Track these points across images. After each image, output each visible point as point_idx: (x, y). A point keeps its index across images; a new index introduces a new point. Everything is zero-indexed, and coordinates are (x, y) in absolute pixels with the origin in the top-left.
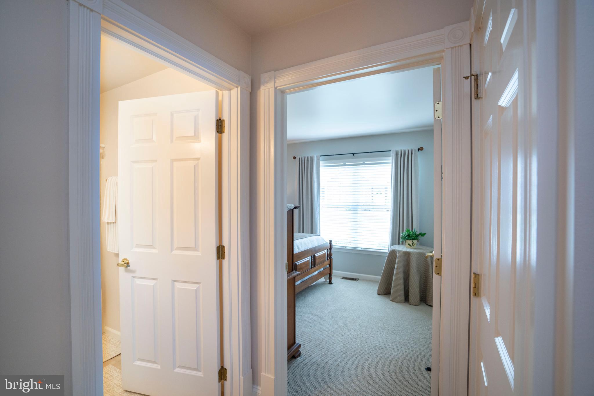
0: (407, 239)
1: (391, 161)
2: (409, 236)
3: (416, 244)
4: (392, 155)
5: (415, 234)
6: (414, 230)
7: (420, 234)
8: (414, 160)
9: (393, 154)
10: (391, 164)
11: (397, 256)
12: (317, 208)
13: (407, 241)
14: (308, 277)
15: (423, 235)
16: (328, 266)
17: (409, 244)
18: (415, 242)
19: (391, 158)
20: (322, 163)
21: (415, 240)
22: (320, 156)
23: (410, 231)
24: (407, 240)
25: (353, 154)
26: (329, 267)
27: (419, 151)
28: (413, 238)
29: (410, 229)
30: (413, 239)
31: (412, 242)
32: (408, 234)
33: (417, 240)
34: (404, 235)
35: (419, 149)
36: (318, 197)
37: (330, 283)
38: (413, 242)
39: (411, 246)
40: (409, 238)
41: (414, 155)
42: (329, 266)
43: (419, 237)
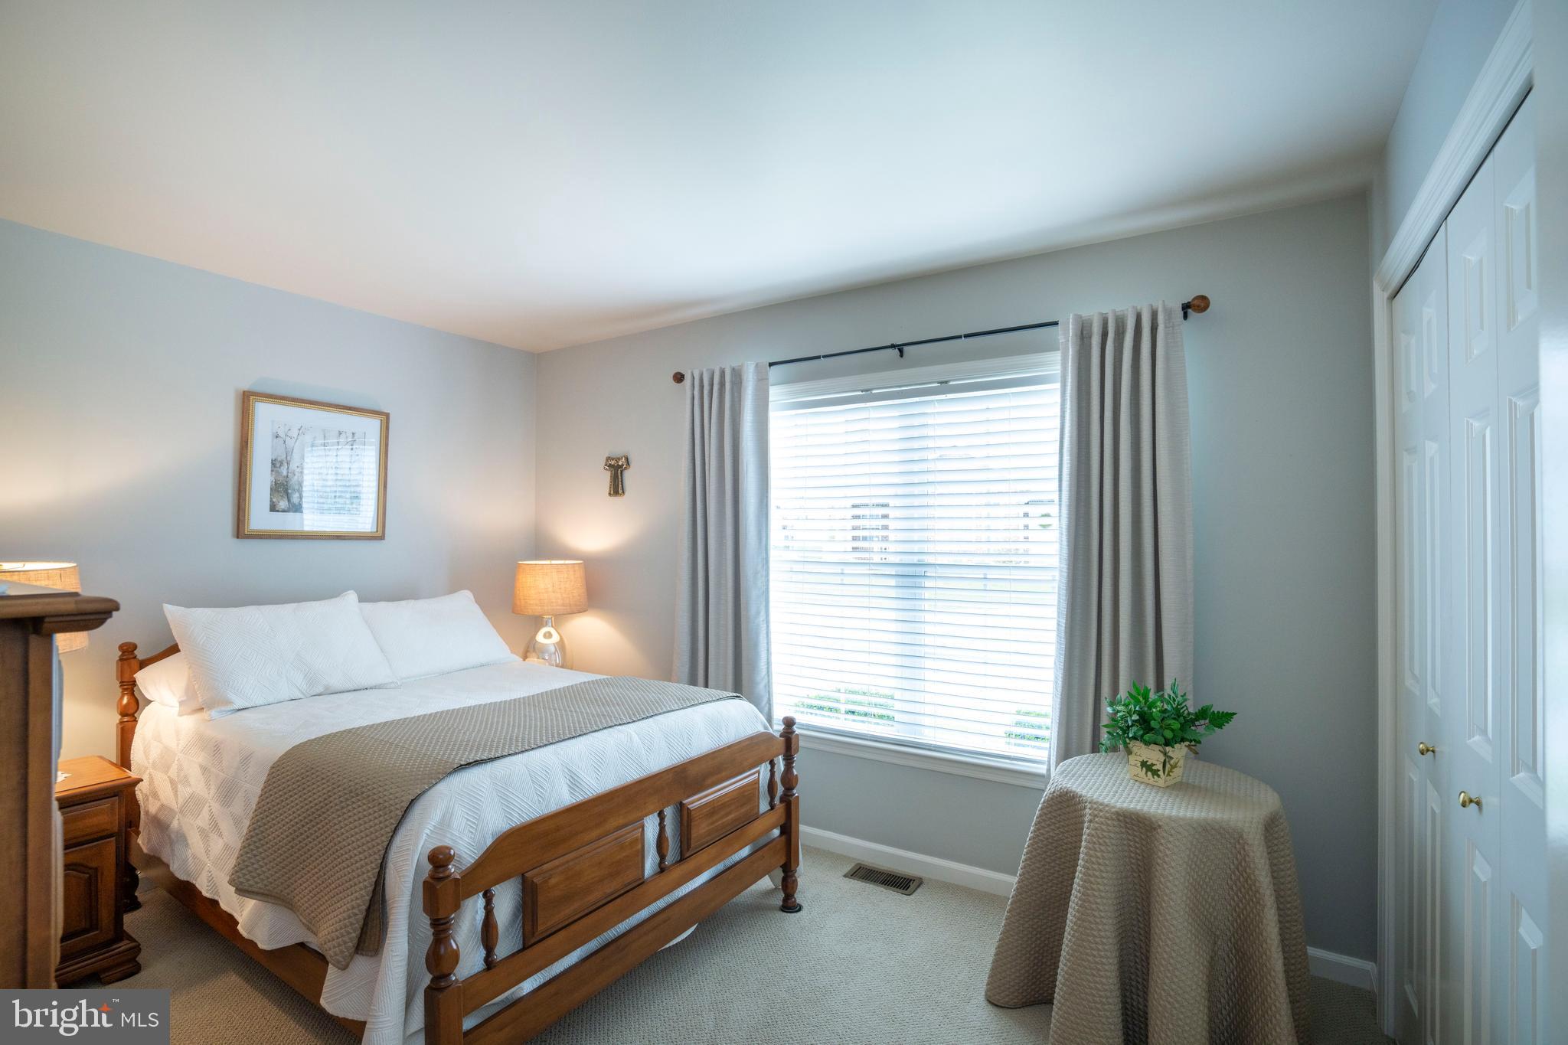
0: (1134, 738)
1: (1057, 370)
2: (1144, 720)
3: (1181, 763)
4: (1062, 340)
5: (1178, 714)
6: (1168, 690)
7: (1203, 713)
8: (1167, 358)
9: (1066, 335)
10: (1058, 386)
11: (1086, 831)
12: (757, 573)
13: (1135, 749)
14: (644, 914)
15: (1220, 719)
16: (776, 832)
17: (1144, 764)
18: (1179, 752)
19: (1057, 356)
20: (776, 393)
21: (1177, 746)
22: (771, 365)
23: (1152, 696)
24: (1138, 743)
25: (900, 349)
26: (783, 838)
27: (1185, 316)
28: (1169, 734)
29: (1150, 682)
30: (1167, 743)
31: (1162, 758)
32: (1141, 714)
33: (1187, 743)
34: (1122, 718)
35: (1186, 307)
36: (759, 533)
37: (790, 906)
38: (1165, 754)
39: (1155, 773)
40: (1147, 737)
41: (1167, 335)
42: (782, 833)
43: (1201, 728)
